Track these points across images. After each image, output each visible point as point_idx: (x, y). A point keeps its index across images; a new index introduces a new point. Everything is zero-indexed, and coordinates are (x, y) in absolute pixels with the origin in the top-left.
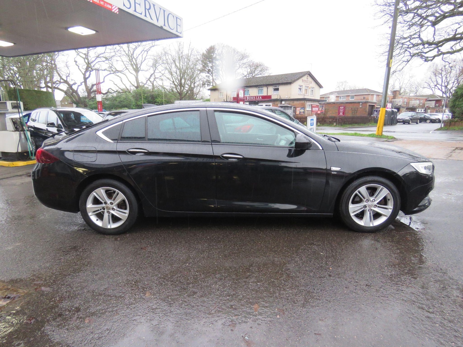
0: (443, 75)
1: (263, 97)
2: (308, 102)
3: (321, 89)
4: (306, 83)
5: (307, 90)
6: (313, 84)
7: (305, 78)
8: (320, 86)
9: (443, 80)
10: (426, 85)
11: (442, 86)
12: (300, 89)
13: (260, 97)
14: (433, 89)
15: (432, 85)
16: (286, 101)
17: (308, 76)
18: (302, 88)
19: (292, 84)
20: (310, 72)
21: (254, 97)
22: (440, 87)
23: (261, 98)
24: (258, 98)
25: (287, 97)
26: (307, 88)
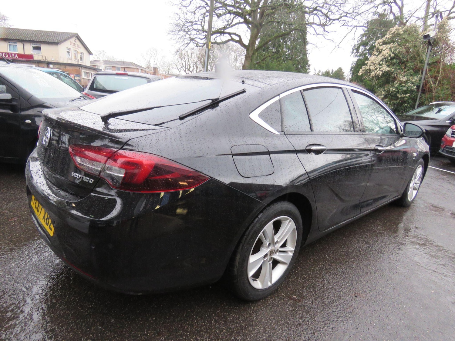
0: (186, 59)
1: (20, 56)
2: (83, 68)
3: (90, 56)
4: (74, 46)
5: (76, 54)
6: (82, 49)
7: (73, 40)
8: (90, 53)
9: (187, 63)
10: (175, 66)
11: (185, 68)
12: (68, 52)
13: (15, 54)
14: (180, 70)
15: (179, 67)
16: (55, 64)
17: (76, 38)
18: (70, 51)
19: (59, 45)
20: (79, 34)
21: (5, 53)
22: (184, 68)
23: (16, 56)
24: (12, 55)
25: (53, 59)
26: (76, 53)
